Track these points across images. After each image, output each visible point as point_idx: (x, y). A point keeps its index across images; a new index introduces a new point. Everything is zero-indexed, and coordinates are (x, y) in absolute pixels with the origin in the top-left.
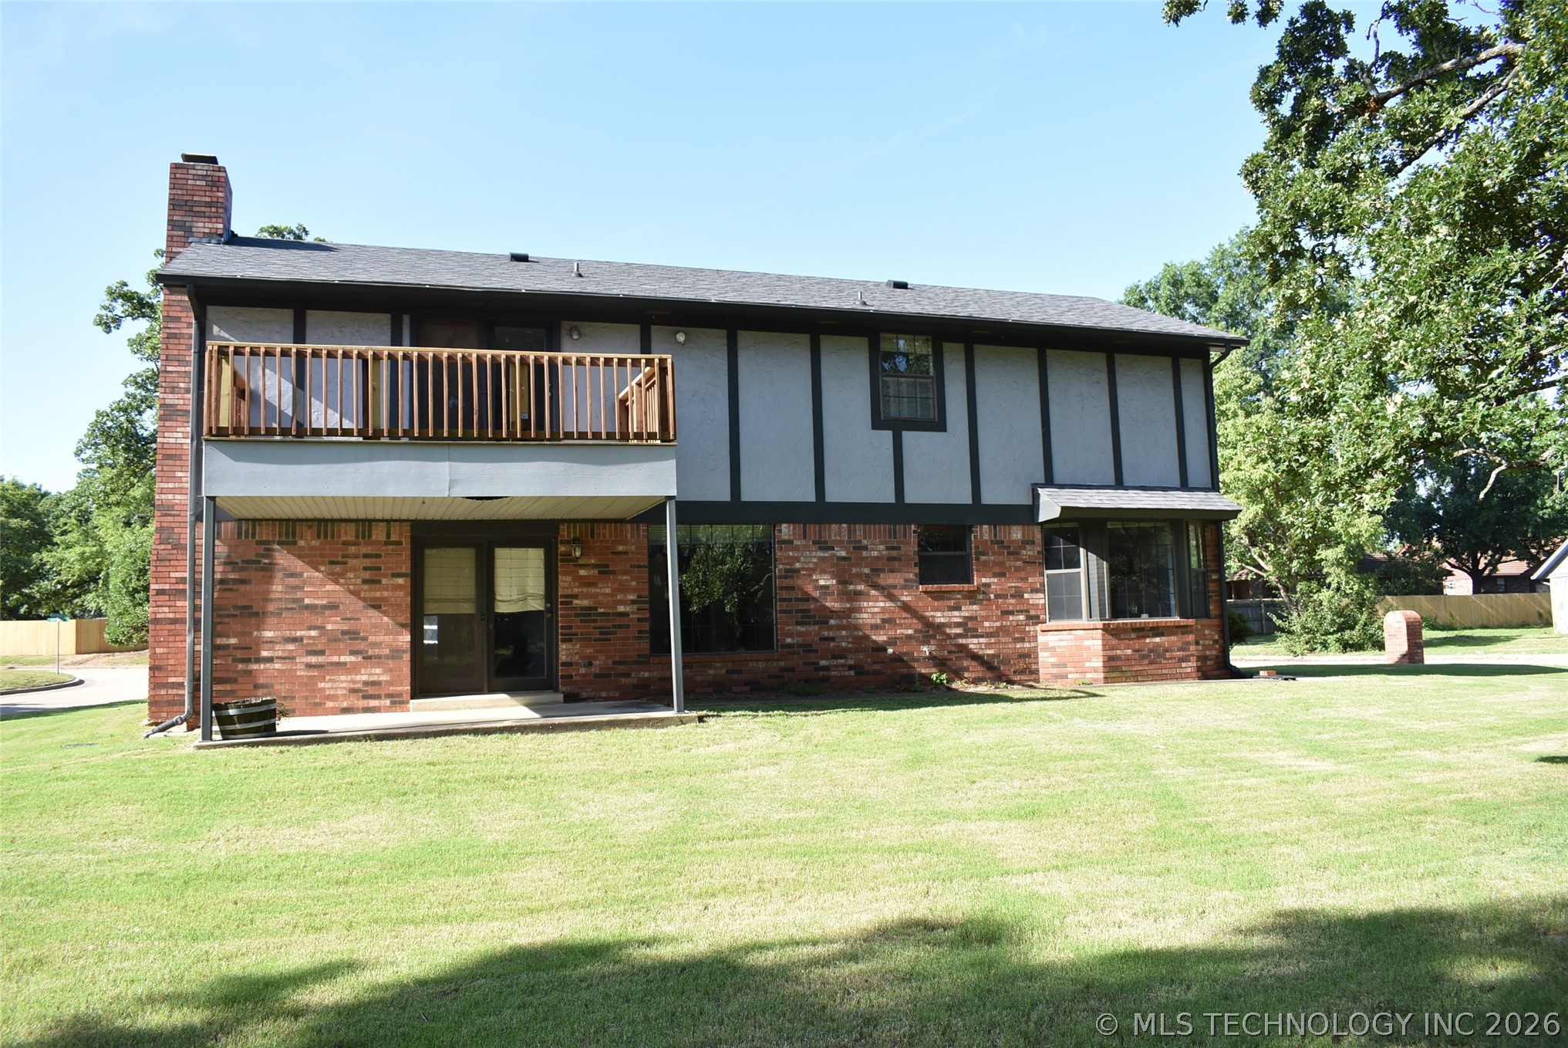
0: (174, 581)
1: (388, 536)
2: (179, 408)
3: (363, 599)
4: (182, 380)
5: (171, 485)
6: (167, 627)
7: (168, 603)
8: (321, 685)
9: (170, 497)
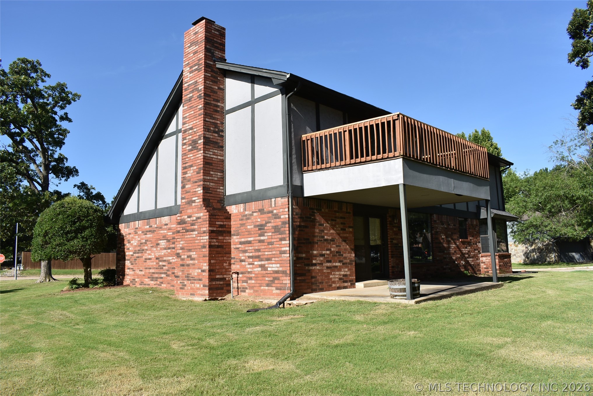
0: (217, 226)
1: (347, 210)
2: (211, 139)
3: (341, 237)
4: (212, 126)
5: (208, 178)
6: (215, 249)
7: (216, 237)
8: (331, 276)
9: (208, 183)
